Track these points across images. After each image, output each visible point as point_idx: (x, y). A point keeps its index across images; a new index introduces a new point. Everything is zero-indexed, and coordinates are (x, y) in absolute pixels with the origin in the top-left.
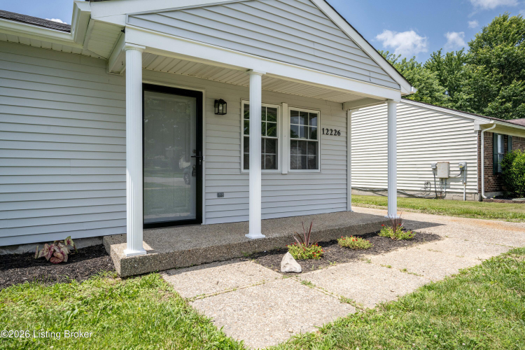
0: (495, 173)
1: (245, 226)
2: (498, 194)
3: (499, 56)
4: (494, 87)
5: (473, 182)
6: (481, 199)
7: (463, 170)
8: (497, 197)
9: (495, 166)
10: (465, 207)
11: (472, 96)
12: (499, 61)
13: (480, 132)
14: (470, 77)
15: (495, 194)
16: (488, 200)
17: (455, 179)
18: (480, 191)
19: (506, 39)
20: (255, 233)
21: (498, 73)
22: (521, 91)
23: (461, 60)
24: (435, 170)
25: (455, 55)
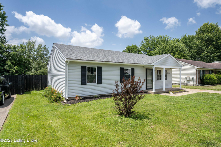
0: (200, 79)
1: (162, 89)
2: (201, 84)
3: (205, 37)
4: (204, 48)
5: (195, 81)
6: (197, 86)
7: (193, 79)
8: (201, 85)
9: (200, 78)
10: (193, 87)
11: (196, 50)
12: (206, 39)
13: (197, 70)
14: (196, 44)
15: (200, 84)
16: (199, 86)
17: (191, 81)
18: (197, 84)
19: (208, 31)
20: (164, 90)
21: (205, 43)
22: (213, 49)
23: (193, 38)
24: (186, 78)
25: (191, 36)
